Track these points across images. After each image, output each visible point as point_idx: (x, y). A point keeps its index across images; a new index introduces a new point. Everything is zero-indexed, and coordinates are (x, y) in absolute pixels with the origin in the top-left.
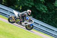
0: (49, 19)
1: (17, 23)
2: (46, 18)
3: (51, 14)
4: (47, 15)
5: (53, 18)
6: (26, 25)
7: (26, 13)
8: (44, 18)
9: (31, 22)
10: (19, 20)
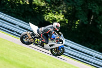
1: (36, 44)
7: (51, 28)
10: (40, 40)
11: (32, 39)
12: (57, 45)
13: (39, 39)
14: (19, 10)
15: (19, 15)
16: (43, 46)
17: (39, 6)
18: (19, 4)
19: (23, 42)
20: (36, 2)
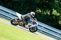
0: (20, 8)
2: (17, 6)
3: (22, 3)
4: (18, 4)
5: (25, 7)
6: (30, 27)
8: (15, 7)
9: (35, 24)
11: (18, 22)
12: (33, 26)
13: (22, 22)
14: (44, 18)
15: (44, 21)
16: (25, 26)
17: (56, 16)
18: (44, 14)
19: (12, 24)
20: (54, 13)
